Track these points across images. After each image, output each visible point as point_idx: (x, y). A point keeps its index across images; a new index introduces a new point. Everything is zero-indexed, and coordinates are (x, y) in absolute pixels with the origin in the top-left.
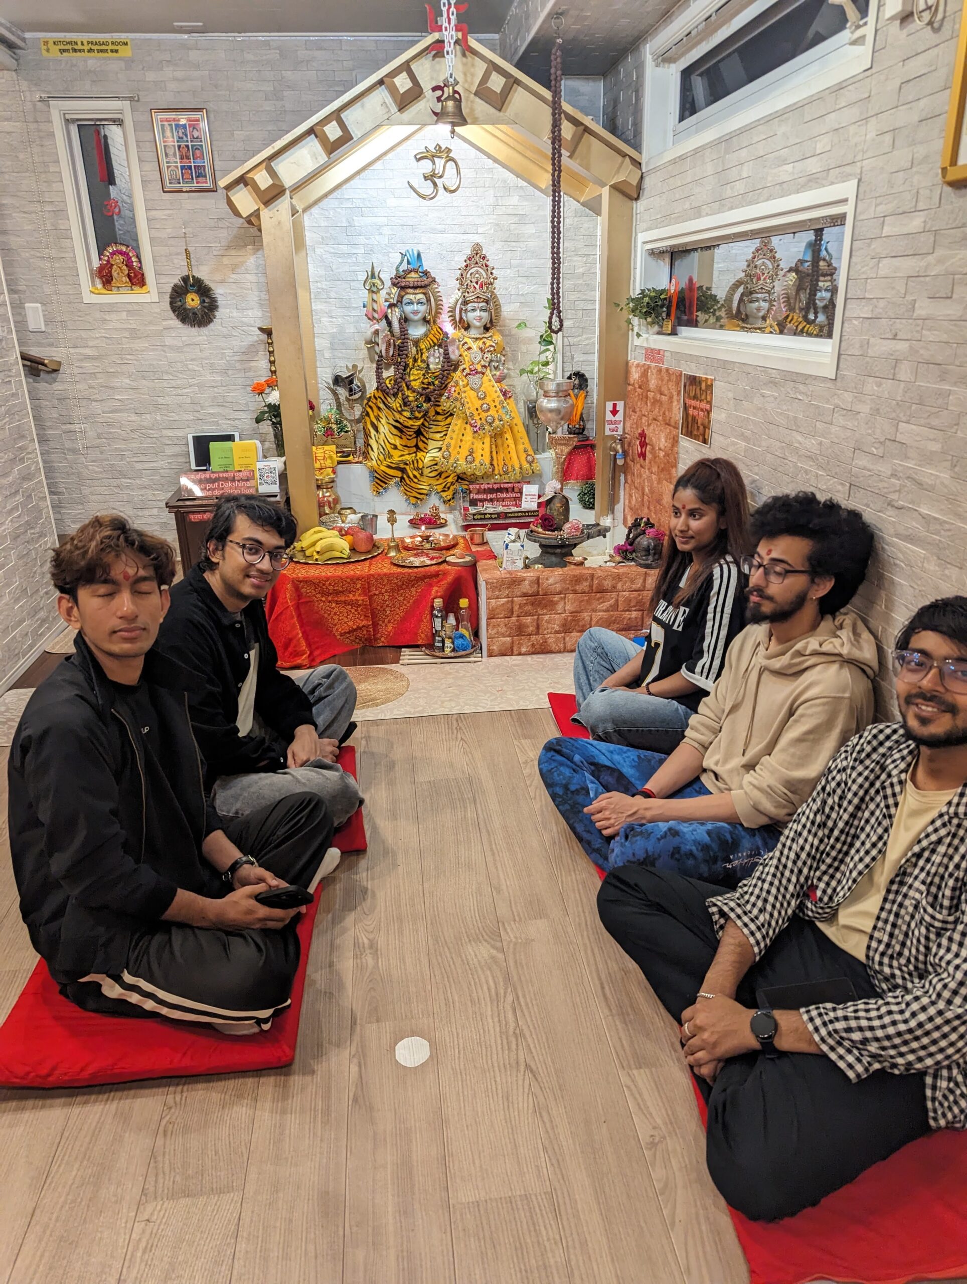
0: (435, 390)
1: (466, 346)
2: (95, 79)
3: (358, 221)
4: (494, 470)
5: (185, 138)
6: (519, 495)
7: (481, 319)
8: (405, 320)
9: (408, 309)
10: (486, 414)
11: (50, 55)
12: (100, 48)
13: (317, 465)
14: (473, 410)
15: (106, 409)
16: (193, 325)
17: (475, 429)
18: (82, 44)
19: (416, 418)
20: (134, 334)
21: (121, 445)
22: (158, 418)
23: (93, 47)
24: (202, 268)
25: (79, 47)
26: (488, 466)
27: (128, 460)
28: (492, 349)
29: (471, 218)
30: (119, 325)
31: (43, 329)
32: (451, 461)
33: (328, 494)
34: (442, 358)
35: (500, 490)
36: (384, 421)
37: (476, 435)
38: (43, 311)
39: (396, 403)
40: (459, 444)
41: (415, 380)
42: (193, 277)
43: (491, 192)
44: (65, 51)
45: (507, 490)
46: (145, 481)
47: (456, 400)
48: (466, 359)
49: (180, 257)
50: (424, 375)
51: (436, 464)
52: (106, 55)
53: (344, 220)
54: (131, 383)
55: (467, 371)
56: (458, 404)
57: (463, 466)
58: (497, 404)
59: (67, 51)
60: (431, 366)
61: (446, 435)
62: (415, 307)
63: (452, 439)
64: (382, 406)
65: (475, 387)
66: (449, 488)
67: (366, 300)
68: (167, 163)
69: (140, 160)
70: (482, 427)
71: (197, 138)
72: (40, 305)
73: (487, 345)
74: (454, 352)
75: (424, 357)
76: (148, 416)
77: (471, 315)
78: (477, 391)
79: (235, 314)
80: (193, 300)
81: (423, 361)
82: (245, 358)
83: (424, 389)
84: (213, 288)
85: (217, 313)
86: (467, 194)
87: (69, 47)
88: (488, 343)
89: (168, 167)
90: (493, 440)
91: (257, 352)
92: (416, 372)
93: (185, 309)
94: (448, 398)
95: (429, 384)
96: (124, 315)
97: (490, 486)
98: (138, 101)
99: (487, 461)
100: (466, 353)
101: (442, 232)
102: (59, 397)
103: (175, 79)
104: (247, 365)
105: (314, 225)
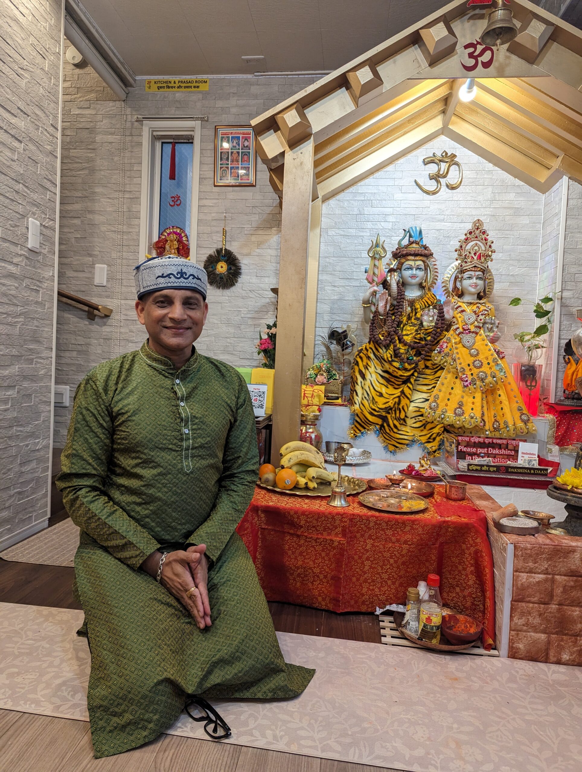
0: (426, 345)
1: (460, 309)
2: (179, 106)
3: (367, 210)
4: (484, 425)
6: (513, 453)
7: (476, 286)
8: (403, 284)
9: (407, 274)
10: (478, 370)
11: (151, 91)
12: (187, 85)
13: (305, 402)
14: (464, 365)
16: (219, 287)
17: (466, 384)
18: (175, 83)
19: (406, 370)
23: (182, 85)
24: (234, 243)
25: (172, 85)
26: (479, 420)
28: (486, 312)
29: (469, 210)
31: (105, 284)
32: (439, 412)
33: (311, 430)
34: (436, 317)
35: (493, 445)
36: (372, 369)
37: (467, 389)
38: (108, 271)
39: (387, 354)
40: (448, 397)
41: (407, 335)
42: (225, 249)
43: (490, 189)
44: (161, 87)
45: (500, 446)
47: (447, 355)
48: (460, 320)
49: (218, 235)
50: (417, 331)
51: (422, 415)
52: (190, 89)
53: (356, 209)
55: (461, 330)
56: (449, 359)
57: (450, 418)
58: (490, 361)
59: (163, 87)
60: (425, 324)
61: (434, 387)
62: (414, 272)
63: (440, 391)
64: (372, 356)
65: (467, 344)
66: (434, 439)
67: (368, 266)
69: (201, 163)
70: (473, 382)
72: (106, 266)
73: (481, 309)
74: (448, 312)
75: (418, 315)
77: (466, 283)
78: (470, 348)
79: (254, 280)
80: (222, 267)
81: (417, 319)
82: (256, 316)
83: (416, 343)
84: (239, 258)
85: (239, 280)
86: (467, 191)
87: (165, 85)
88: (482, 308)
89: (221, 168)
90: (484, 396)
91: (267, 312)
92: (409, 328)
93: (214, 274)
94: (440, 352)
95: (421, 339)
97: (481, 440)
98: (207, 121)
99: (478, 415)
100: (459, 315)
101: (443, 220)
102: (105, 337)
103: (237, 106)
104: (257, 322)
105: (330, 213)
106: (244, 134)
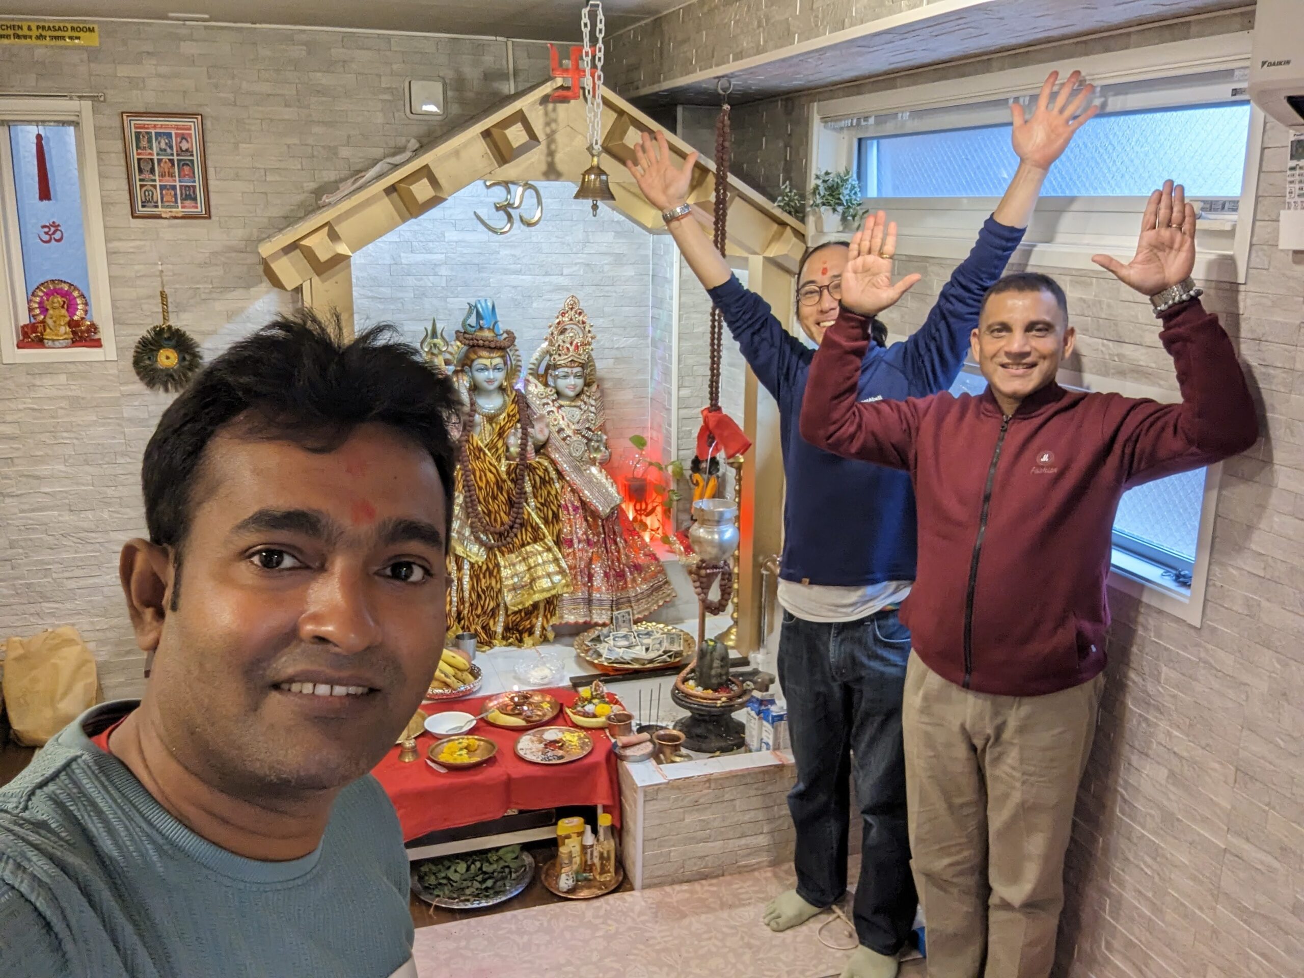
2: (43, 71)
3: (406, 258)
5: (169, 151)
8: (475, 390)
9: (481, 377)
12: (54, 34)
15: (26, 507)
18: (29, 28)
20: (76, 403)
21: (47, 556)
22: (106, 515)
23: (44, 33)
24: (183, 316)
25: (25, 32)
27: (54, 575)
29: (555, 256)
30: (54, 392)
42: (170, 327)
46: (79, 604)
49: (152, 301)
52: (60, 43)
53: (387, 256)
54: (69, 470)
59: (8, 36)
62: (491, 374)
68: (141, 180)
69: (102, 176)
71: (187, 150)
74: (540, 430)
76: (90, 515)
77: (562, 383)
80: (168, 358)
84: (198, 341)
86: (551, 229)
87: (10, 32)
89: (142, 186)
93: (155, 370)
96: (63, 378)
98: (104, 101)
103: (159, 76)
106: (178, 129)
